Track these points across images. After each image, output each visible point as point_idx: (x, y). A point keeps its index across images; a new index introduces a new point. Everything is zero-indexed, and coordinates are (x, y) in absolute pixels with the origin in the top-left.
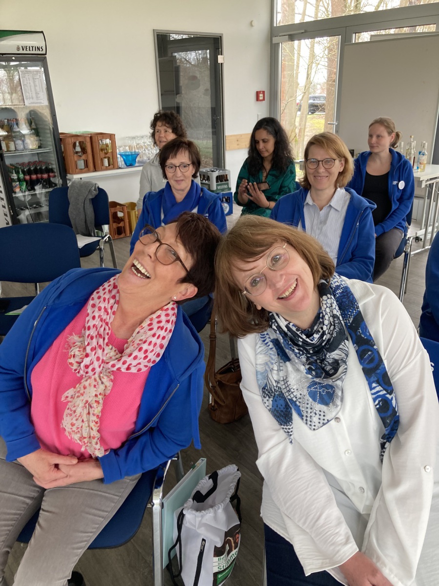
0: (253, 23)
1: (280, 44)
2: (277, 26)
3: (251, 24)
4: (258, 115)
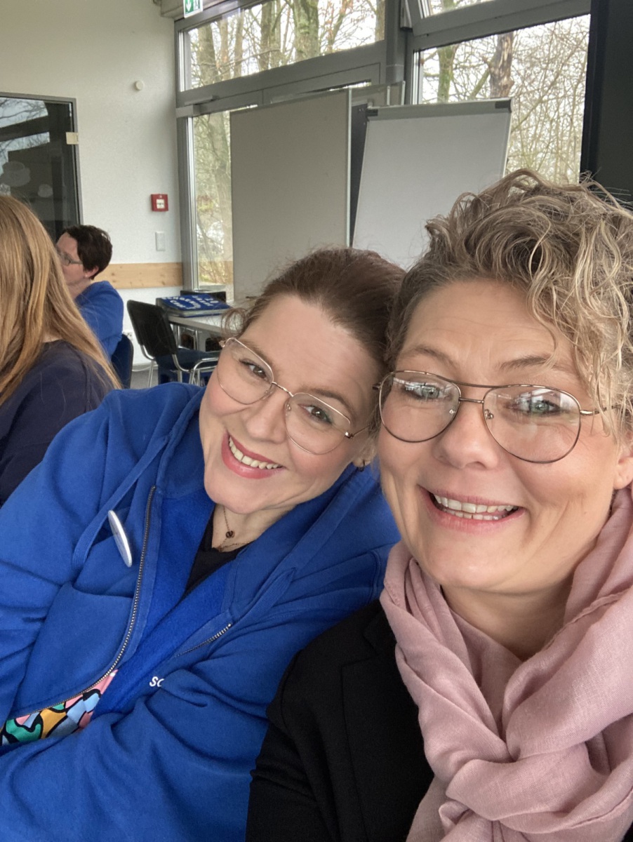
0: (137, 85)
1: (190, 119)
2: (185, 91)
3: (135, 87)
4: (156, 234)
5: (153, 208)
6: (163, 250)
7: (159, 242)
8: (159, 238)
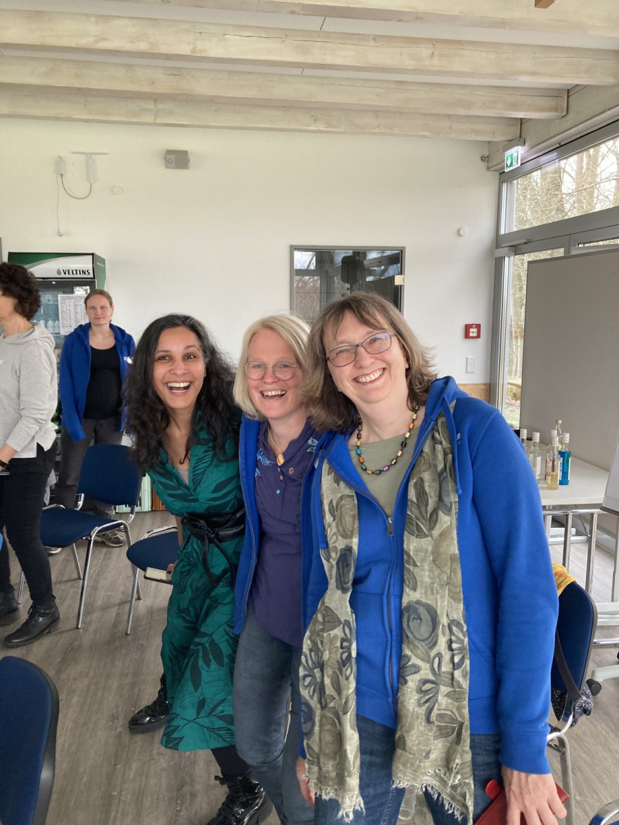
1: (507, 259)
2: (505, 234)
3: (459, 233)
4: (467, 358)
5: (467, 336)
6: (472, 373)
7: (469, 365)
8: (469, 362)
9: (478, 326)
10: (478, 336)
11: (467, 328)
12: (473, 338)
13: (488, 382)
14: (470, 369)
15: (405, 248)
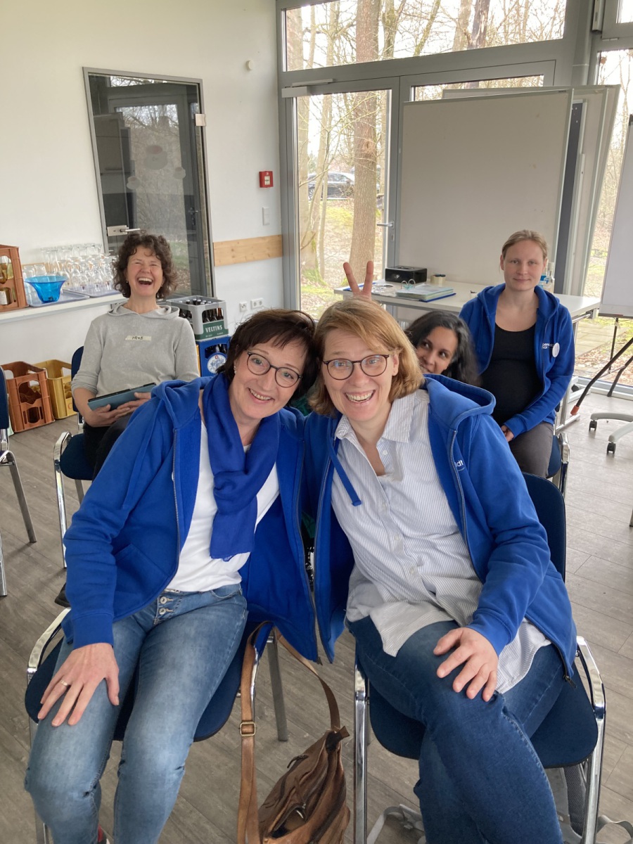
0: (249, 66)
1: (294, 99)
2: (287, 72)
4: (263, 209)
5: (262, 184)
6: (268, 224)
7: (265, 216)
8: (265, 213)
9: (271, 174)
10: (271, 185)
11: (261, 175)
12: (267, 186)
13: (280, 233)
14: (266, 221)
15: (201, 80)
